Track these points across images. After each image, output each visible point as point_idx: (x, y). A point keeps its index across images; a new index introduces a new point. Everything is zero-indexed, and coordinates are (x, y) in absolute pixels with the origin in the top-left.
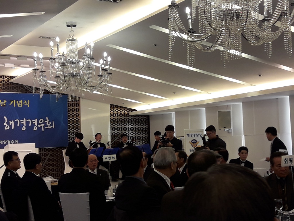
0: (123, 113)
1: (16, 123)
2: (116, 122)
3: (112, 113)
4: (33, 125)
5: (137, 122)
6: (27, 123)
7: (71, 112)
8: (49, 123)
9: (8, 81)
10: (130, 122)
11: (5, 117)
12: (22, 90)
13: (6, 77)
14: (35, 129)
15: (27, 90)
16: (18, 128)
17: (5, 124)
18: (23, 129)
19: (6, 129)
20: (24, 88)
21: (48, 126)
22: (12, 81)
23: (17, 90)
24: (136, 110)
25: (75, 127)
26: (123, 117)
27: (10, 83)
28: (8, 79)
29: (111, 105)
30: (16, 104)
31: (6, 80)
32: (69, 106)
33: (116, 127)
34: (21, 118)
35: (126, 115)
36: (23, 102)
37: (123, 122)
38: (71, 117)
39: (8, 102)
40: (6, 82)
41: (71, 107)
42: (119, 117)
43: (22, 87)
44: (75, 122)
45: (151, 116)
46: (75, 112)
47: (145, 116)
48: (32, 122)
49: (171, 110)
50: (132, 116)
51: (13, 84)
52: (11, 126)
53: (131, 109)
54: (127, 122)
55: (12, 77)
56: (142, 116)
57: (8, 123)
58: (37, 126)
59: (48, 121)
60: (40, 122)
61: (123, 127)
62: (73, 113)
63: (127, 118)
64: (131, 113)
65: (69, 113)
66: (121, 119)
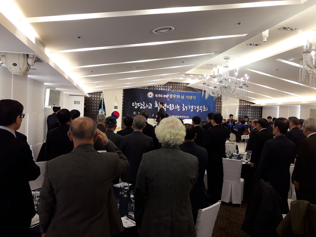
0: (246, 104)
1: (188, 107)
2: (242, 109)
3: (240, 104)
4: (197, 109)
5: (255, 110)
6: (194, 108)
8: (205, 108)
9: (186, 86)
10: (250, 110)
11: (183, 104)
12: (192, 90)
13: (185, 84)
14: (197, 111)
15: (195, 91)
16: (189, 110)
17: (183, 108)
18: (192, 111)
19: (183, 110)
20: (193, 89)
21: (204, 110)
22: (188, 86)
23: (190, 90)
24: (255, 104)
25: (219, 111)
26: (246, 107)
27: (187, 87)
28: (186, 84)
29: (240, 100)
30: (189, 98)
31: (185, 85)
33: (242, 112)
34: (191, 105)
35: (249, 106)
36: (193, 97)
37: (246, 110)
38: (217, 106)
39: (185, 97)
40: (185, 86)
41: (217, 100)
42: (244, 107)
43: (192, 89)
44: (219, 108)
45: (264, 107)
46: (219, 103)
47: (260, 107)
48: (196, 107)
50: (252, 107)
51: (188, 87)
52: (186, 109)
53: (252, 103)
54: (248, 110)
55: (188, 84)
56: (258, 107)
57: (184, 107)
58: (199, 110)
59: (204, 107)
60: (200, 108)
61: (246, 112)
63: (249, 107)
64: (252, 105)
65: (216, 104)
66: (245, 108)
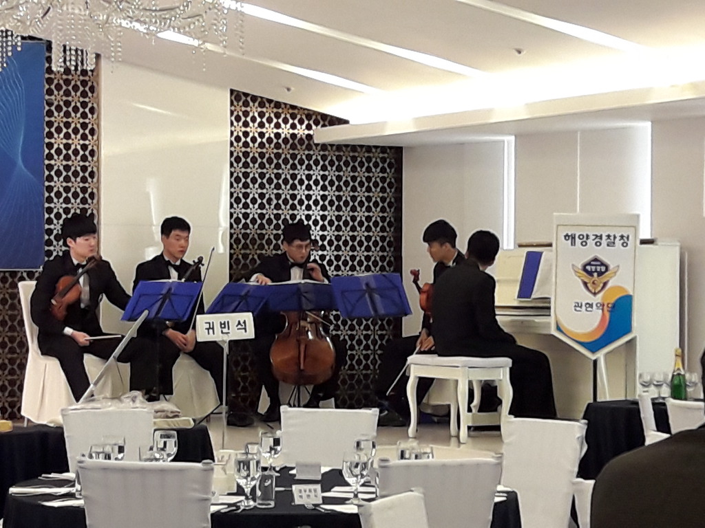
0: (285, 131)
2: (254, 170)
3: (239, 129)
5: (347, 174)
7: (58, 118)
10: (317, 173)
24: (346, 122)
25: (76, 185)
26: (286, 151)
29: (236, 96)
32: (50, 92)
33: (254, 191)
35: (301, 141)
37: (286, 172)
38: (59, 141)
41: (58, 98)
42: (270, 150)
44: (76, 163)
45: (411, 148)
46: (75, 120)
47: (384, 149)
49: (499, 128)
50: (324, 147)
53: (325, 117)
54: (302, 173)
56: (369, 149)
61: (285, 192)
62: (67, 125)
63: (302, 153)
64: (323, 135)
65: (50, 124)
66: (278, 156)
